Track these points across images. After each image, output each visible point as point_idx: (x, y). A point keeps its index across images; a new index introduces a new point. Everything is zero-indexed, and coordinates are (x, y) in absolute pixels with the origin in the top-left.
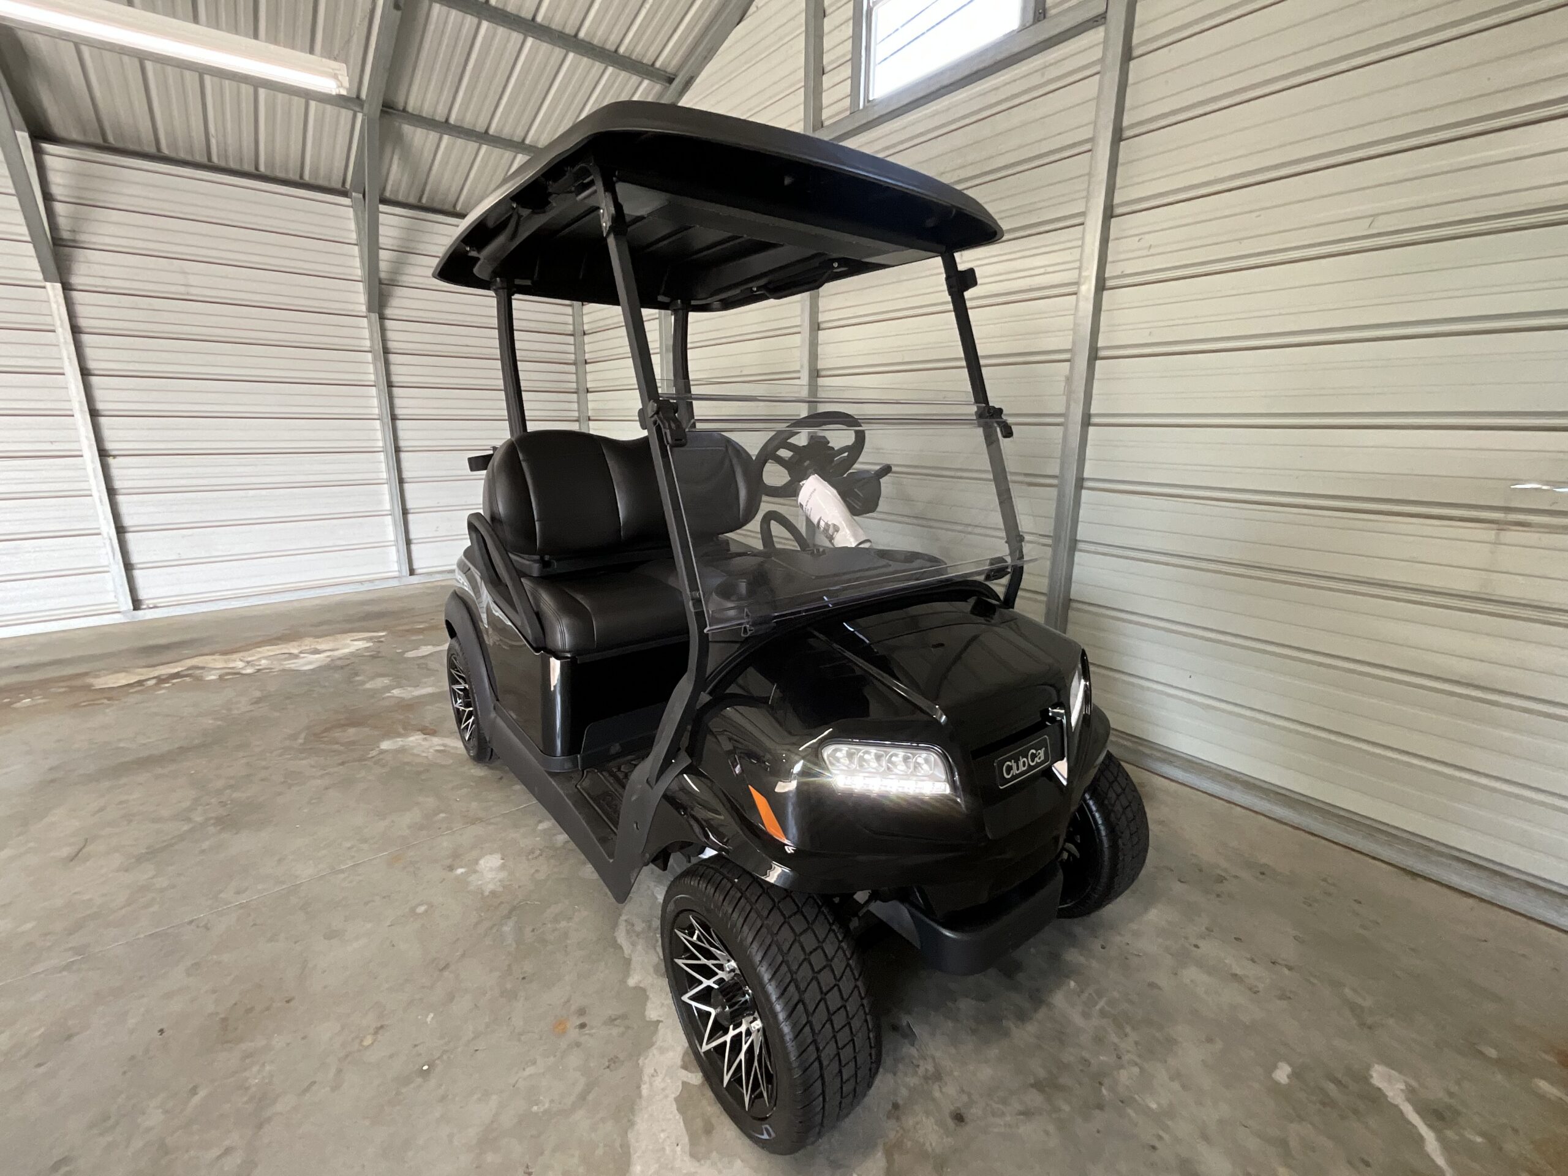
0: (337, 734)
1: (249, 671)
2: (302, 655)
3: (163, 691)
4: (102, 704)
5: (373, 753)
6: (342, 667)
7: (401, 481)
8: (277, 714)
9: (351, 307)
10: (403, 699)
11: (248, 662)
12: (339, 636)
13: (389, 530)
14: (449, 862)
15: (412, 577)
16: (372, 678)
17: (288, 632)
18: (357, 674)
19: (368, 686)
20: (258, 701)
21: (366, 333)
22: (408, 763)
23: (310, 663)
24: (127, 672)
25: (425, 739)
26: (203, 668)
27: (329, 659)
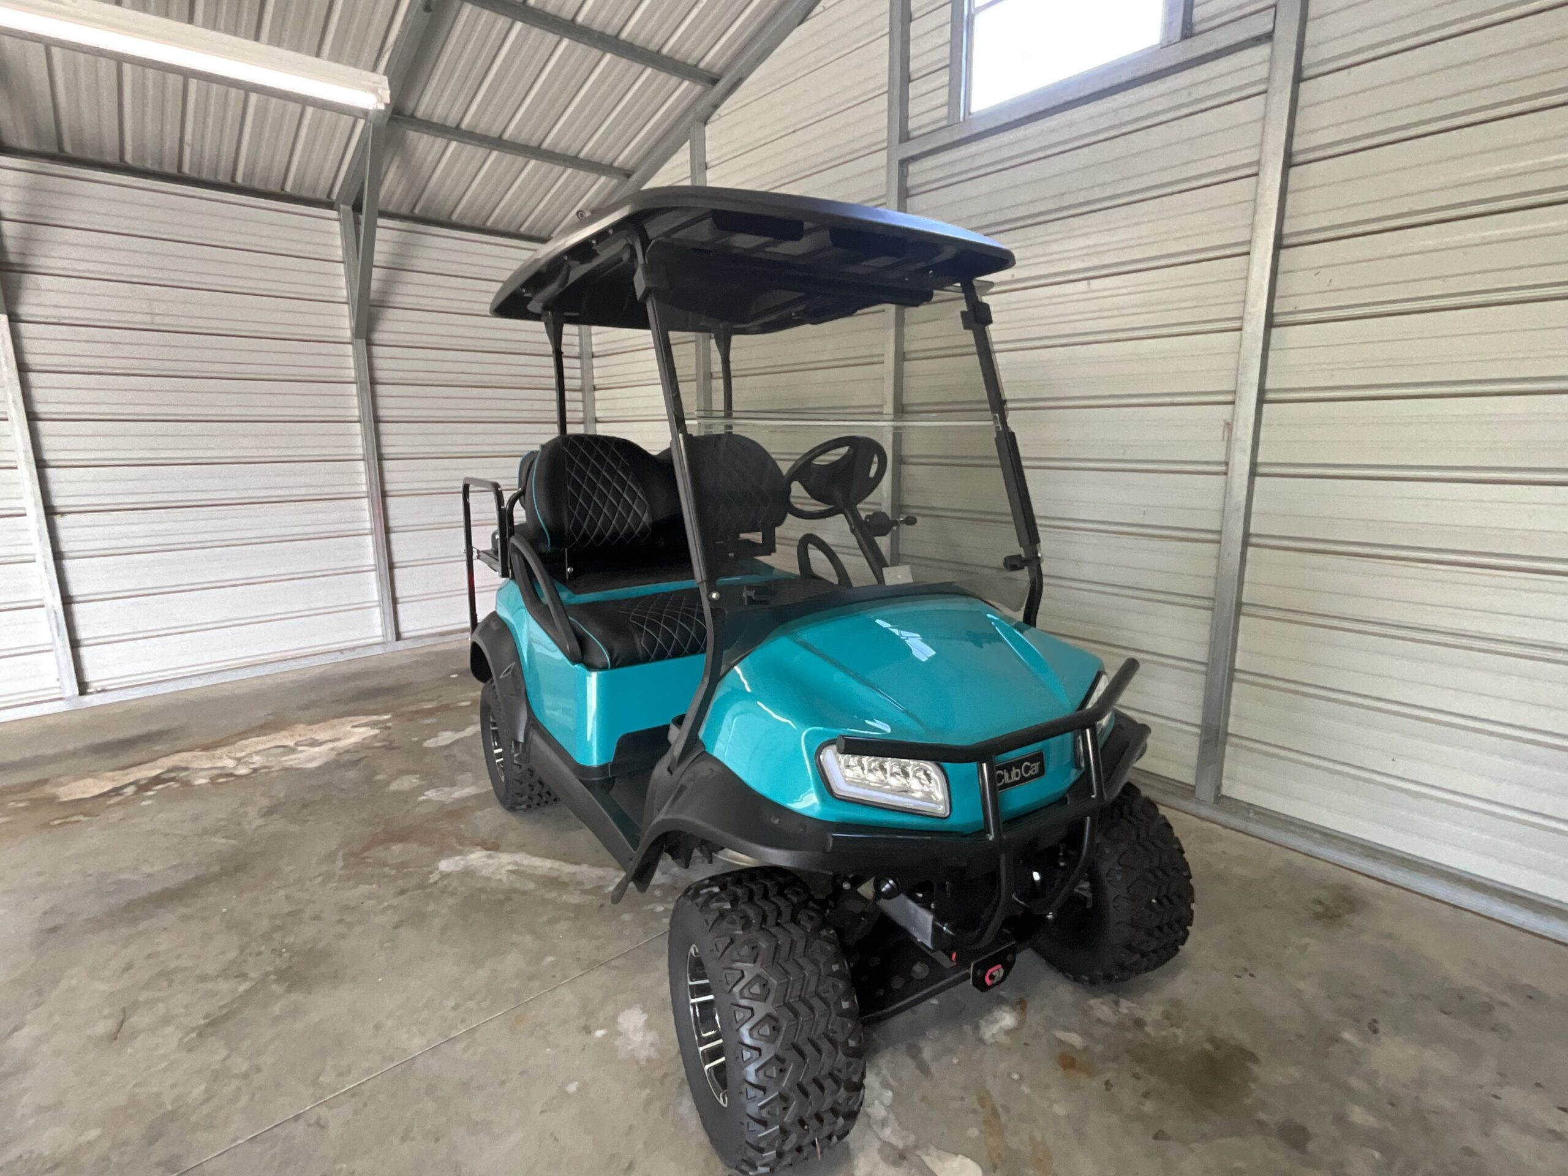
0: (379, 852)
1: (242, 771)
2: (300, 748)
3: (144, 803)
4: (78, 821)
5: (434, 877)
6: (354, 764)
7: (388, 531)
8: (295, 828)
9: (331, 332)
10: (443, 804)
11: (238, 760)
12: (335, 721)
13: (372, 587)
14: (582, 1021)
15: (399, 642)
16: (395, 777)
17: (271, 718)
18: (377, 774)
19: (394, 786)
20: (269, 812)
21: (351, 362)
22: (482, 890)
23: (313, 759)
24: (96, 777)
25: (489, 857)
26: (186, 769)
27: (335, 753)
